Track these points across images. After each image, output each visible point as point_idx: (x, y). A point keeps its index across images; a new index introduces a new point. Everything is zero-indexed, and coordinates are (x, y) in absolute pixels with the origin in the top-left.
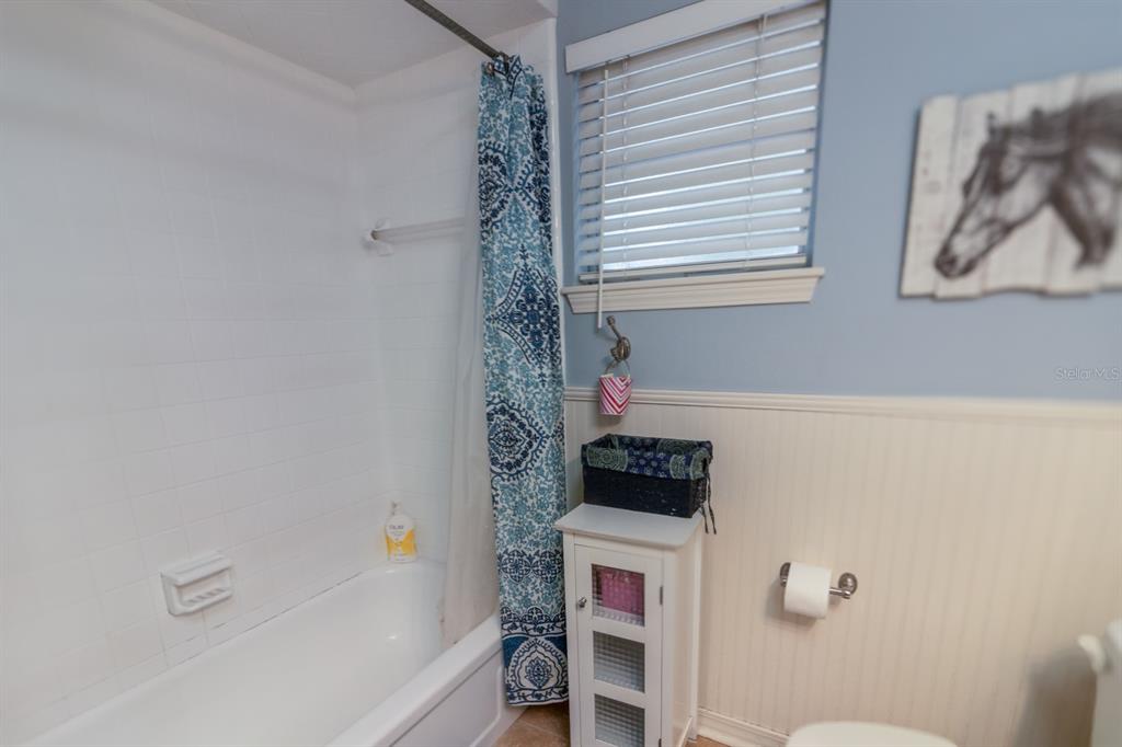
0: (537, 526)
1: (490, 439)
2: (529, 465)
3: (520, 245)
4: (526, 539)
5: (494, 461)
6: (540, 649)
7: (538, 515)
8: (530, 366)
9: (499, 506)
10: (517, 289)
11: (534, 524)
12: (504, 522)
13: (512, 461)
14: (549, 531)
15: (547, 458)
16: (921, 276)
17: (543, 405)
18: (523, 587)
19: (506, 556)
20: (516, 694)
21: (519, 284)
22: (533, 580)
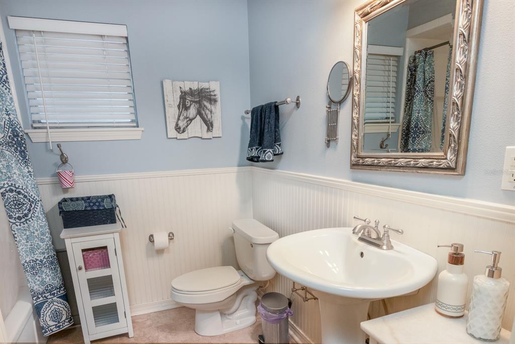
0: (42, 244)
1: (5, 206)
2: (33, 215)
3: (4, 109)
4: (37, 252)
5: (10, 217)
6: (55, 303)
7: (41, 239)
8: (22, 168)
9: (18, 239)
10: (7, 130)
11: (40, 243)
12: (21, 247)
13: (21, 215)
14: (48, 245)
15: (40, 211)
16: (172, 133)
17: (33, 186)
18: (39, 277)
19: (26, 264)
20: (47, 330)
21: (8, 127)
22: (45, 271)
